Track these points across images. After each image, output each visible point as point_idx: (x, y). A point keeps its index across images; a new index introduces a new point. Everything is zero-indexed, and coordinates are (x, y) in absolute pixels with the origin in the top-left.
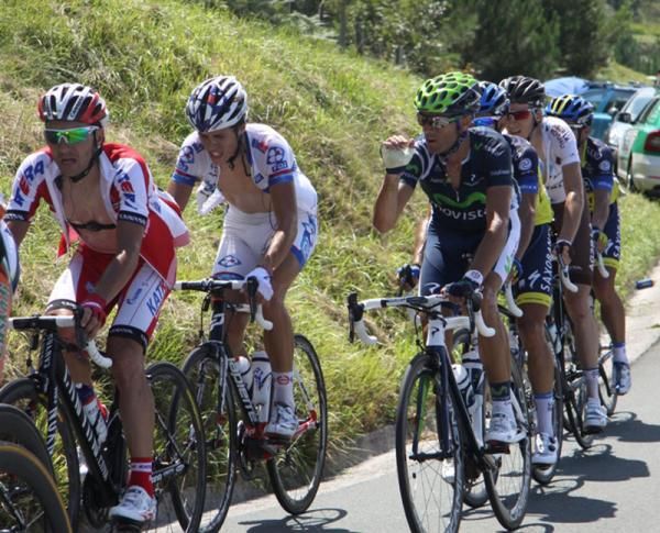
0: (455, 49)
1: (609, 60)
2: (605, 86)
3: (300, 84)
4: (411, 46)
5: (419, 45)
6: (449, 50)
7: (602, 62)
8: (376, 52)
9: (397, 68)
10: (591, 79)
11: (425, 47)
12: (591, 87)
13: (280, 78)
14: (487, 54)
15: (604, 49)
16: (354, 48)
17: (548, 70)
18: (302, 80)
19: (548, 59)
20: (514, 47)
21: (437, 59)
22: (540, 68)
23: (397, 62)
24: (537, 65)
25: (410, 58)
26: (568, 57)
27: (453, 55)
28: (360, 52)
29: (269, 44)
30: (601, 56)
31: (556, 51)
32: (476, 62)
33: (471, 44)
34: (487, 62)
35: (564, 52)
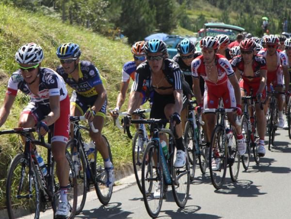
0: (112, 21)
1: (177, 26)
2: (175, 37)
3: (45, 37)
4: (93, 20)
5: (96, 20)
6: (110, 22)
7: (174, 27)
8: (79, 22)
9: (87, 29)
10: (170, 34)
11: (99, 21)
12: (170, 37)
13: (36, 34)
14: (126, 23)
15: (175, 21)
16: (68, 21)
17: (151, 30)
18: (45, 35)
19: (151, 26)
20: (137, 20)
21: (104, 25)
22: (149, 29)
23: (87, 27)
24: (147, 28)
25: (93, 25)
26: (160, 25)
27: (111, 24)
28: (71, 23)
29: (31, 19)
30: (174, 24)
31: (155, 21)
32: (121, 26)
33: (119, 19)
34: (126, 27)
35: (158, 23)
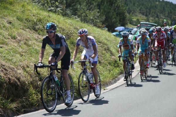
0: (101, 22)
1: (128, 24)
2: (128, 28)
4: (93, 21)
5: (95, 21)
6: (100, 22)
7: (127, 24)
8: (87, 22)
9: (91, 25)
10: (125, 27)
11: (96, 21)
12: (125, 28)
13: (71, 27)
14: (107, 22)
16: (83, 21)
17: (117, 25)
19: (117, 23)
20: (111, 21)
21: (98, 23)
23: (91, 24)
24: (115, 25)
25: (93, 23)
26: (121, 23)
27: (101, 23)
28: (84, 22)
29: (69, 21)
30: (127, 23)
31: (119, 22)
32: (105, 24)
33: (104, 21)
34: (107, 24)
35: (120, 22)
